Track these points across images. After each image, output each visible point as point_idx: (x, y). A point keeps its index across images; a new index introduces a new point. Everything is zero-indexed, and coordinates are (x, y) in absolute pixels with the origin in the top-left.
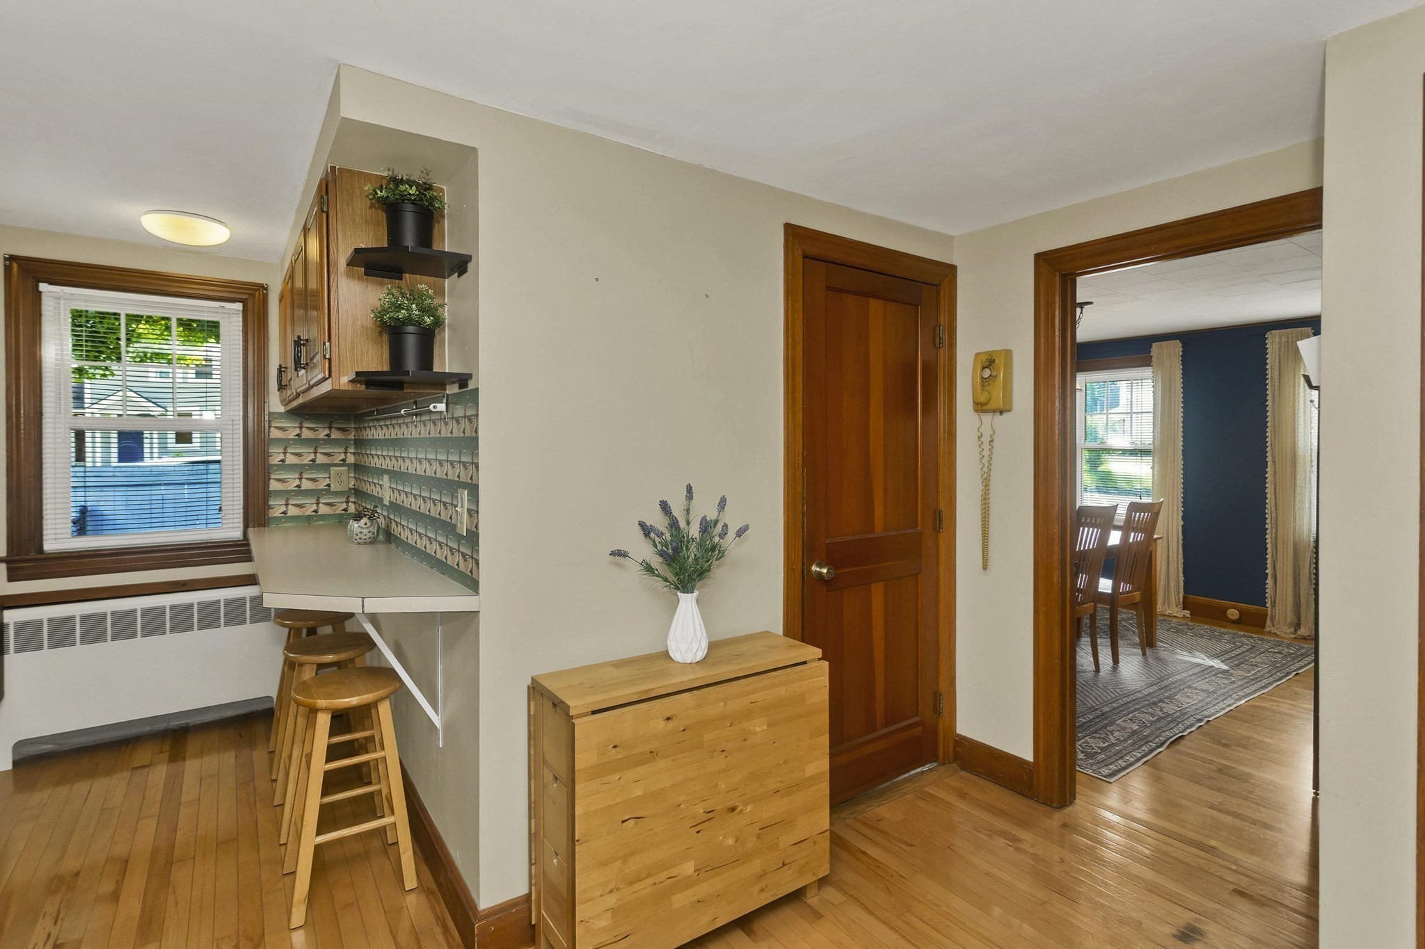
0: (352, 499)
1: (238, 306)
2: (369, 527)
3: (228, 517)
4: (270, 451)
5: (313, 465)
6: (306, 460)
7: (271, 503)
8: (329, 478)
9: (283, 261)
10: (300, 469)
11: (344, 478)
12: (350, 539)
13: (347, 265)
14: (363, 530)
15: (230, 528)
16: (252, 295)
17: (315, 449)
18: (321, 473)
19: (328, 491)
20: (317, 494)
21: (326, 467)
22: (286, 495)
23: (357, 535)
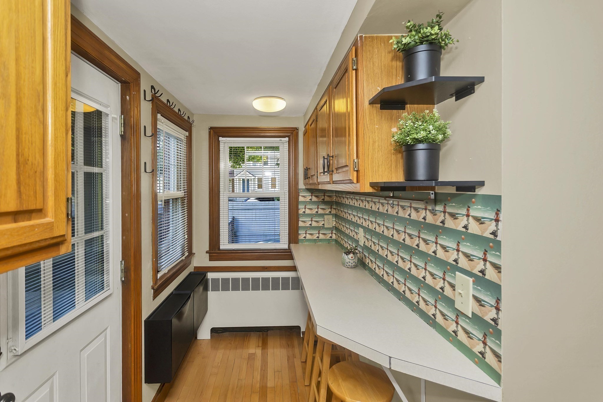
0: (334, 232)
1: (287, 139)
2: (354, 259)
3: (282, 238)
4: (299, 207)
5: (317, 214)
6: (314, 212)
7: (299, 232)
8: (324, 221)
9: (305, 115)
10: (311, 216)
11: (331, 221)
12: (343, 264)
13: (370, 104)
14: (350, 261)
15: (283, 245)
16: (292, 133)
17: (318, 206)
18: (320, 218)
19: (323, 227)
20: (319, 229)
21: (322, 215)
22: (306, 228)
23: (347, 263)
